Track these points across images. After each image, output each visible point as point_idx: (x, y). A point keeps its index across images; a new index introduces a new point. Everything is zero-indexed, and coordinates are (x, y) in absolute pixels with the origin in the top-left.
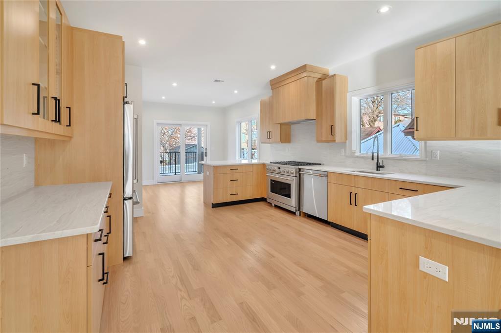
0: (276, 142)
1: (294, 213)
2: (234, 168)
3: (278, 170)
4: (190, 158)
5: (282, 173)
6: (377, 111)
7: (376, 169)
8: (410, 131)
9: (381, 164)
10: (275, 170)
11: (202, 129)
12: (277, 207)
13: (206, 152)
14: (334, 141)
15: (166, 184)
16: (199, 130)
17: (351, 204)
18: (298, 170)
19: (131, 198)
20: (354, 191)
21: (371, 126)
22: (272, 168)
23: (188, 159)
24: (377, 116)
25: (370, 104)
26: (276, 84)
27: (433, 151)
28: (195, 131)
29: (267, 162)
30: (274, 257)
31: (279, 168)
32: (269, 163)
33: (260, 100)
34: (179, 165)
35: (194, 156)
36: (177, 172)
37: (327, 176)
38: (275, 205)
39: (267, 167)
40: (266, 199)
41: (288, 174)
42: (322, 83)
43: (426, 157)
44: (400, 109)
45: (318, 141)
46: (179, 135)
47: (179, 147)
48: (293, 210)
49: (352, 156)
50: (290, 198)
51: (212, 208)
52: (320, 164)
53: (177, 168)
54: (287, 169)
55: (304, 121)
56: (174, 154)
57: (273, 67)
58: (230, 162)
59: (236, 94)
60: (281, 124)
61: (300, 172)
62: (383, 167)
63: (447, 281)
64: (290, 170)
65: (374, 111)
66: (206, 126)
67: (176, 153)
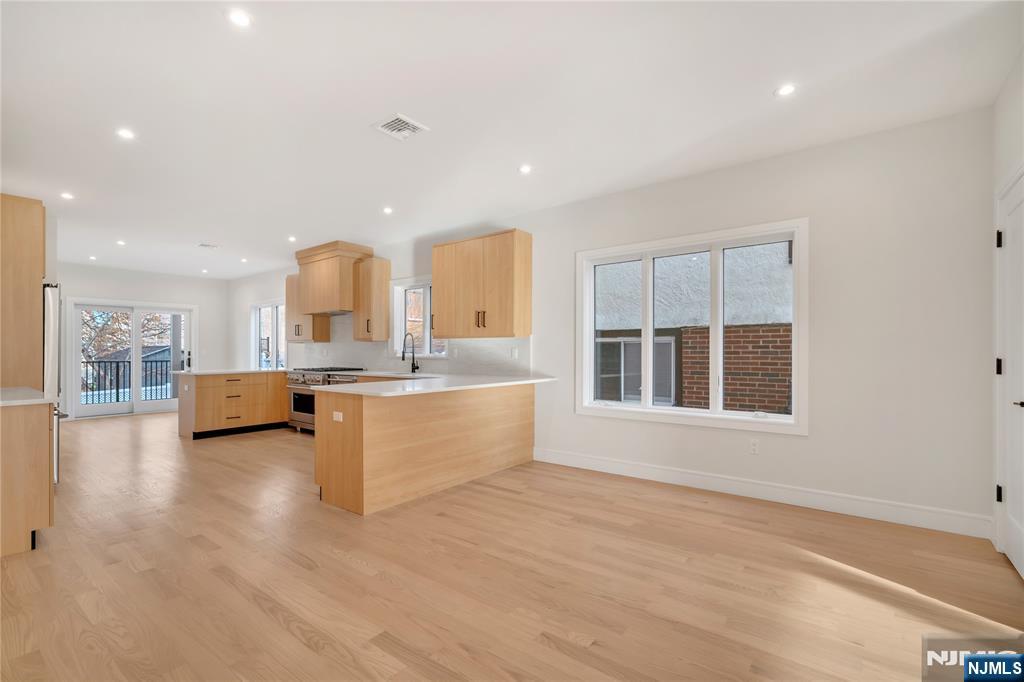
0: (306, 341)
2: (233, 379)
3: (302, 379)
4: (154, 374)
5: (308, 383)
7: (411, 371)
9: (416, 365)
10: (298, 380)
11: (183, 316)
12: (303, 430)
13: (189, 359)
14: (371, 339)
15: (97, 418)
16: (176, 319)
22: (296, 376)
23: (149, 378)
26: (305, 257)
27: (453, 349)
28: (167, 318)
31: (303, 376)
32: (292, 370)
33: (286, 276)
34: (127, 390)
35: (164, 372)
39: (289, 376)
40: (289, 423)
41: (313, 383)
42: (359, 265)
43: (449, 356)
45: (356, 339)
46: (124, 327)
47: (127, 351)
49: (393, 356)
51: (194, 440)
52: (362, 369)
53: (121, 394)
54: (313, 377)
56: (114, 365)
57: (292, 239)
59: (244, 263)
60: (314, 315)
61: (329, 380)
62: (418, 368)
66: (190, 311)
67: (118, 363)
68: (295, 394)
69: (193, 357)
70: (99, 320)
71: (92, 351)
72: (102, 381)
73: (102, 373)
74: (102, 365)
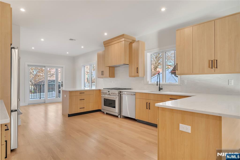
0: (106, 77)
1: (117, 117)
2: (82, 92)
3: (108, 93)
5: (111, 94)
6: (158, 63)
7: (159, 90)
8: (174, 72)
9: (161, 88)
10: (106, 93)
11: (59, 69)
12: (107, 114)
13: (62, 84)
14: (138, 76)
15: (34, 105)
16: (57, 70)
17: (147, 109)
18: (119, 92)
19: (16, 111)
20: (148, 102)
21: (155, 70)
22: (105, 91)
23: (49, 89)
24: (158, 65)
25: (155, 59)
26: (107, 44)
27: (184, 80)
28: (53, 71)
29: (101, 88)
30: (108, 139)
31: (109, 92)
32: (103, 89)
33: (97, 53)
34: (43, 93)
35: (53, 87)
36: (41, 97)
37: (135, 95)
38: (106, 113)
39: (102, 91)
40: (101, 110)
41: (114, 95)
42: (132, 44)
43: (181, 84)
44: (169, 62)
45: (130, 76)
46: (41, 74)
47: (43, 81)
48: (117, 115)
49: (147, 84)
50: (115, 108)
51: (68, 117)
52: (131, 89)
53: (41, 95)
54: (113, 92)
55: (122, 65)
56: (39, 86)
57: (106, 34)
58: (78, 88)
59: (82, 48)
60: (110, 67)
61: (121, 93)
63: (190, 133)
64: (115, 92)
65: (157, 63)
66: (62, 67)
67: (40, 85)
68: (104, 99)
69: (63, 83)
70: (35, 72)
71: (33, 82)
72: (36, 91)
73: (36, 88)
74: (36, 86)
